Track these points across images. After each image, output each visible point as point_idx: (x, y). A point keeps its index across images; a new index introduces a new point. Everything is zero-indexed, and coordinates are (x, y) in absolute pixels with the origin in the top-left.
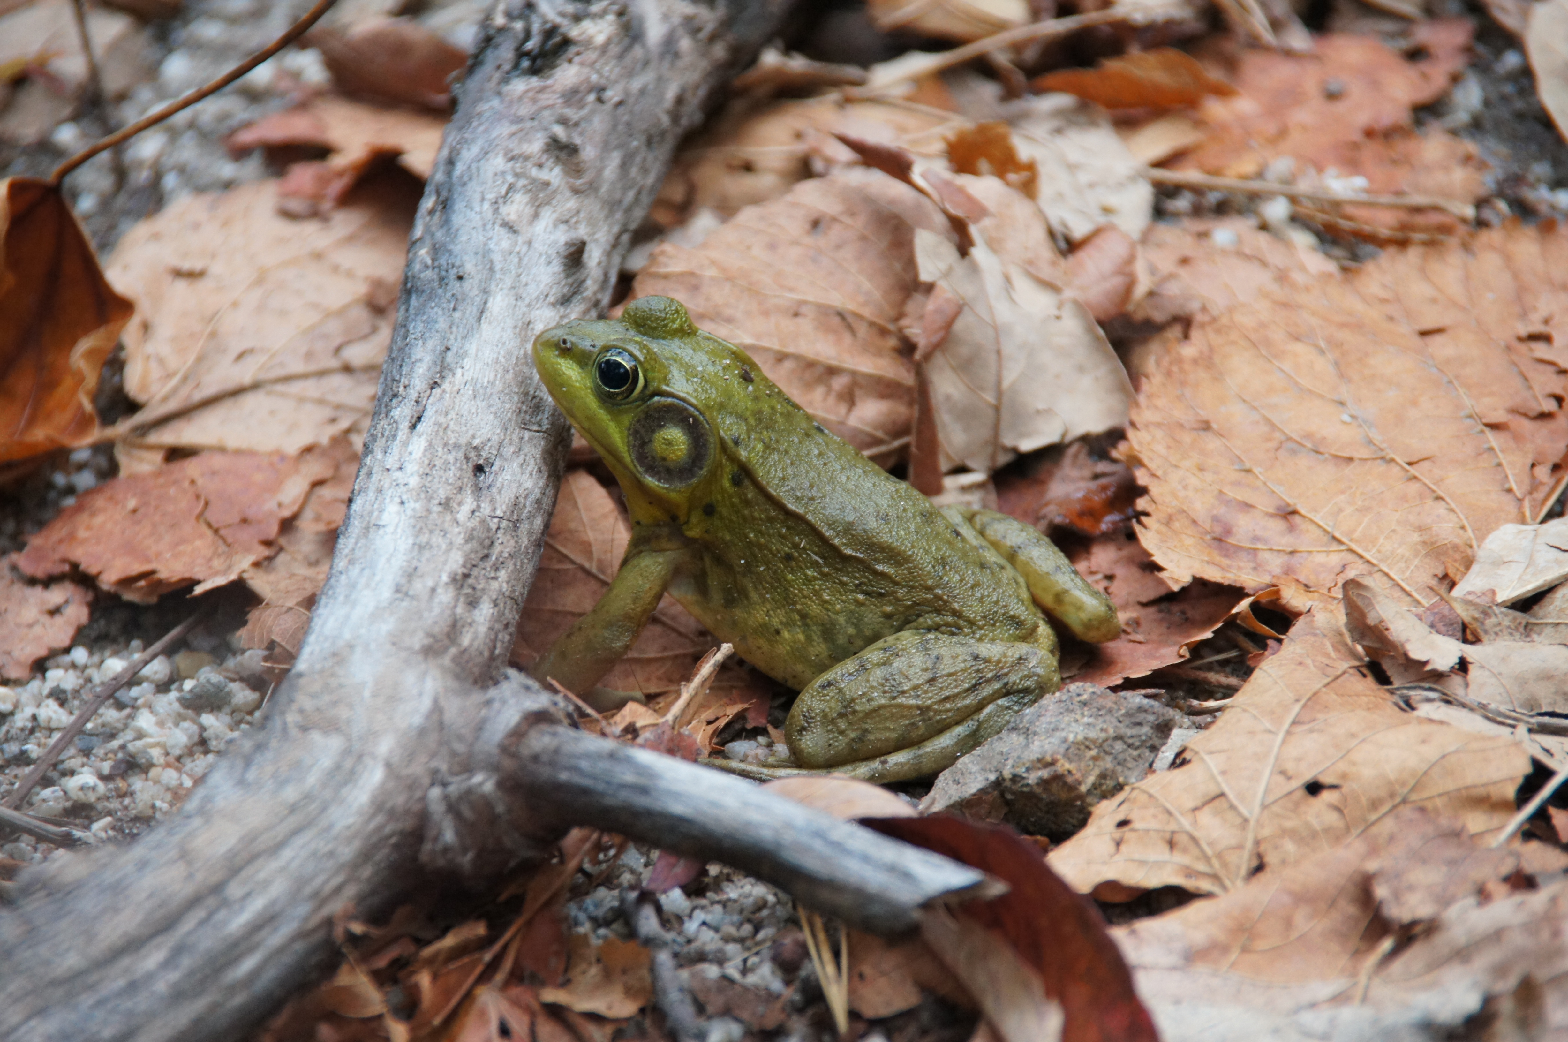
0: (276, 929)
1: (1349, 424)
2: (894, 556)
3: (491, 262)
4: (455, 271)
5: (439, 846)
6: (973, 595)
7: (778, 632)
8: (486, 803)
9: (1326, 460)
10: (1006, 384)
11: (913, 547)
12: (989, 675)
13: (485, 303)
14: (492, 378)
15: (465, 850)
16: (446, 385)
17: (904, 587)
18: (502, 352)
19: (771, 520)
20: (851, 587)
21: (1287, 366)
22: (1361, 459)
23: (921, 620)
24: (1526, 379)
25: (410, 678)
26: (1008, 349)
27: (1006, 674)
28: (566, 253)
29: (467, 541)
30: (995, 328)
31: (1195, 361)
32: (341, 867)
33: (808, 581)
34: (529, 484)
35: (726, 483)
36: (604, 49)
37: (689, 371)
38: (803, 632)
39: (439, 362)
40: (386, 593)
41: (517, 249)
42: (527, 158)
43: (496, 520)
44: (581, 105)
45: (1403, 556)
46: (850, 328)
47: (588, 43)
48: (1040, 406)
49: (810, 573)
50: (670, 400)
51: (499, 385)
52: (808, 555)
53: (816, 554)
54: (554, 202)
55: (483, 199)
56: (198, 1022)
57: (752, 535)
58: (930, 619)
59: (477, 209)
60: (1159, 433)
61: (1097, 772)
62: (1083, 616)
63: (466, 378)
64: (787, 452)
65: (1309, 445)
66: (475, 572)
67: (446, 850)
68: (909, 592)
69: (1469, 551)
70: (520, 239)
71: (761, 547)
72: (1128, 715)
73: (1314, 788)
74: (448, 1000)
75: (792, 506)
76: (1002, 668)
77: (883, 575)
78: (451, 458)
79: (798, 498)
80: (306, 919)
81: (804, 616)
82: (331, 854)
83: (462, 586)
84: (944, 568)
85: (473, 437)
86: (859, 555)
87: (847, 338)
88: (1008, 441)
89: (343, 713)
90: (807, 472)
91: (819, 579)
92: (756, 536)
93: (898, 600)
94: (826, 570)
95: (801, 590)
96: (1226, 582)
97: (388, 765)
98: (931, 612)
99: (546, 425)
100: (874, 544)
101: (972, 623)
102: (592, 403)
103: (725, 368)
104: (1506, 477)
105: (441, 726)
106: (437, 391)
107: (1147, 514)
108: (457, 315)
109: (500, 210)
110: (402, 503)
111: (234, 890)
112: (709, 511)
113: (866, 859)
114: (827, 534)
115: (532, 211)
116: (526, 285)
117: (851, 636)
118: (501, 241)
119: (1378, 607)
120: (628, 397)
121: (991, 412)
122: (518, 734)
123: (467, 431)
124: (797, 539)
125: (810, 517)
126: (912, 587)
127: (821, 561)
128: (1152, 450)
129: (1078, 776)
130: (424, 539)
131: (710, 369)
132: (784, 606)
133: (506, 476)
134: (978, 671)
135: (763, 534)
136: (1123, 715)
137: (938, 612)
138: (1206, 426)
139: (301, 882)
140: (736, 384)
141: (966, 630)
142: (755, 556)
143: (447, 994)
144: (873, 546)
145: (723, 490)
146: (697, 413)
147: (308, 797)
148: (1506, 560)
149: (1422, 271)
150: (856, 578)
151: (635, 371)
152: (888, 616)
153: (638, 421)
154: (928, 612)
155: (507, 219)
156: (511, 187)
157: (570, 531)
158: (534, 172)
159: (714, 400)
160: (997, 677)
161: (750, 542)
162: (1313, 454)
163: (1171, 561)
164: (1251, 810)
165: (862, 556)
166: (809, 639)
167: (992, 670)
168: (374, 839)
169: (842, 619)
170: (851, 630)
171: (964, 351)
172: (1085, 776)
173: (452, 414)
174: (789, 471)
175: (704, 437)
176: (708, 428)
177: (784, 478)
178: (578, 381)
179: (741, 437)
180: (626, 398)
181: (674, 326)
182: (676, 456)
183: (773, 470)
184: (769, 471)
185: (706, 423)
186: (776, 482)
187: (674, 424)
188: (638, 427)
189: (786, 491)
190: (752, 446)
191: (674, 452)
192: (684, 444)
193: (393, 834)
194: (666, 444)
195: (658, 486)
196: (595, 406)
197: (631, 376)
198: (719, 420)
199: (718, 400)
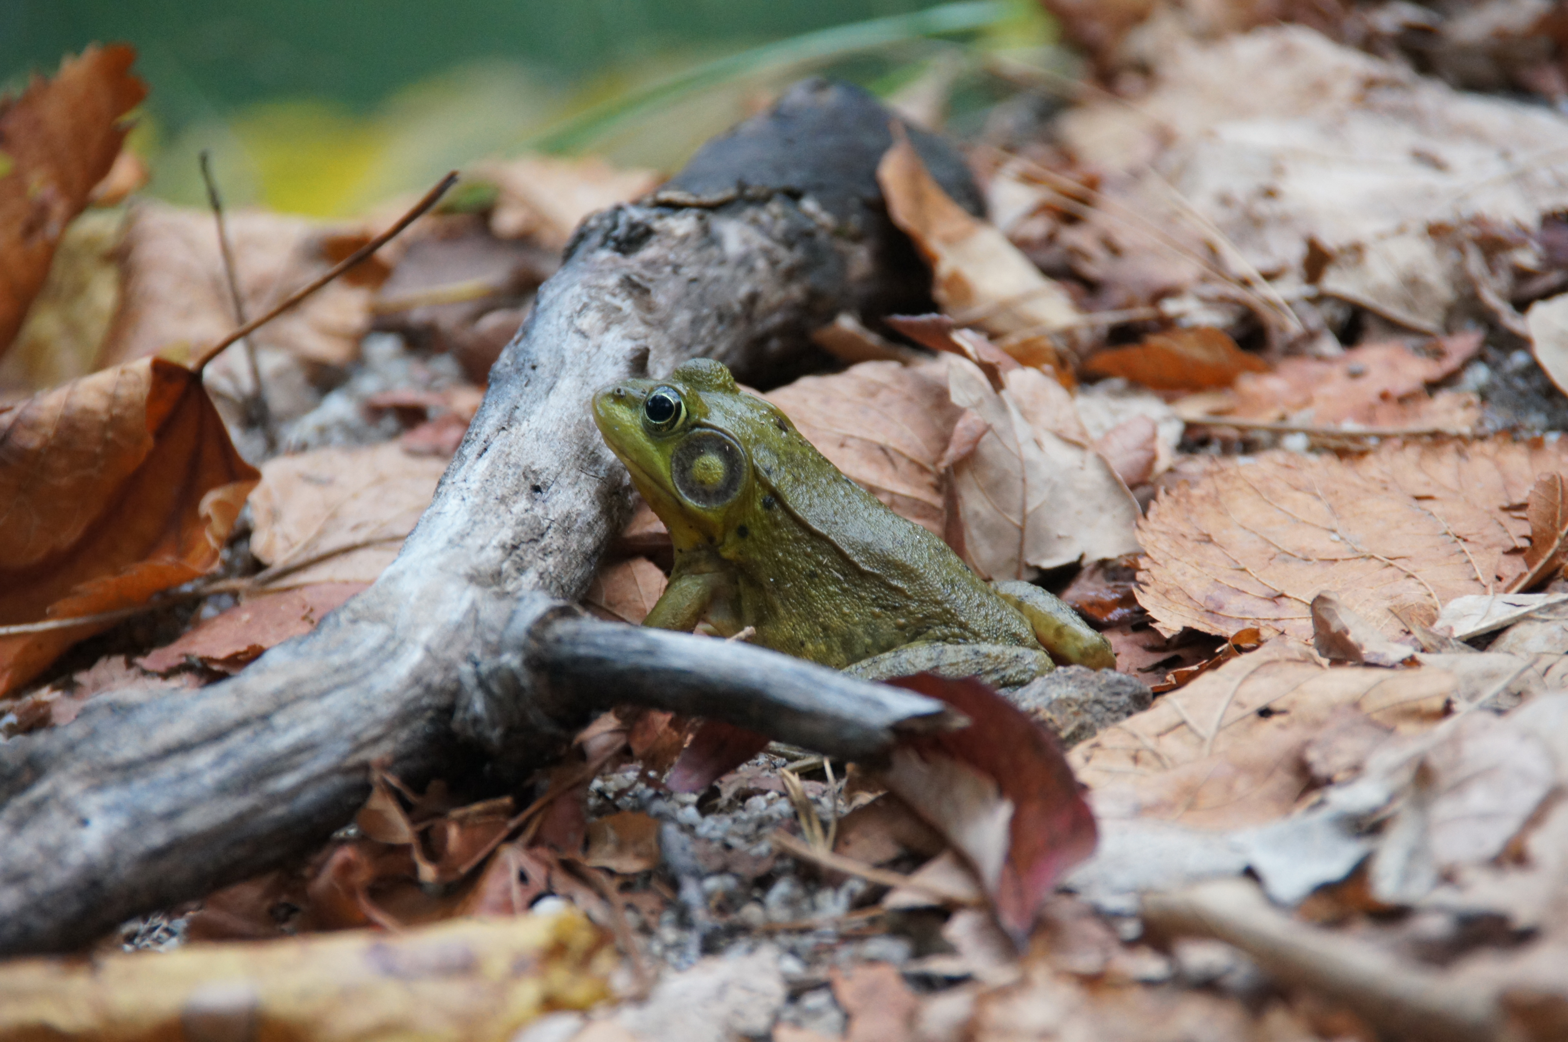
0: (316, 758)
1: (1338, 542)
2: (907, 573)
3: (563, 357)
4: (530, 363)
5: (469, 716)
6: (978, 612)
7: (802, 644)
8: (513, 676)
9: (1314, 563)
10: (1030, 508)
11: (925, 567)
12: (989, 668)
13: (555, 383)
14: (554, 429)
15: (494, 725)
16: (513, 430)
17: (916, 601)
18: (566, 414)
19: (797, 540)
20: (869, 601)
21: (1286, 507)
22: (1344, 560)
23: (931, 632)
24: (1502, 525)
25: (451, 589)
26: (1032, 480)
27: (1004, 669)
28: (632, 357)
29: (517, 524)
30: (1021, 460)
31: (1203, 499)
32: (378, 722)
33: (831, 596)
34: (582, 508)
35: (758, 507)
36: (684, 239)
37: (728, 413)
38: (825, 643)
39: (507, 415)
40: (440, 543)
41: (587, 350)
42: (601, 288)
43: (547, 521)
44: (658, 271)
45: (1374, 618)
46: (892, 462)
47: (669, 234)
48: (1061, 533)
49: (832, 588)
50: (708, 431)
51: (560, 434)
52: (830, 572)
53: (837, 571)
54: (624, 324)
55: (560, 315)
56: (240, 818)
57: (780, 555)
58: (938, 631)
59: (555, 322)
60: (1162, 537)
61: (1076, 723)
62: (1080, 644)
63: (531, 427)
64: (814, 487)
65: (1300, 555)
66: (523, 546)
67: (476, 720)
68: (919, 606)
69: (1433, 611)
70: (590, 343)
71: (788, 565)
72: (1108, 685)
73: (1265, 713)
74: (474, 853)
75: (816, 527)
76: (1000, 663)
77: (896, 589)
78: (510, 472)
79: (822, 522)
80: (345, 757)
81: (825, 628)
82: (370, 708)
83: (510, 554)
84: (953, 587)
85: (533, 463)
86: (876, 571)
87: (889, 470)
88: (1032, 560)
89: (390, 610)
90: (832, 504)
91: (841, 595)
92: (783, 555)
93: (911, 613)
94: (846, 586)
95: (823, 605)
96: (1213, 633)
97: (428, 649)
98: (941, 625)
99: (602, 474)
100: (889, 562)
101: (976, 635)
102: (641, 437)
103: (762, 417)
104: (1474, 570)
105: (477, 621)
106: (503, 433)
107: (1146, 584)
108: (528, 389)
109: (574, 322)
110: (463, 499)
111: (280, 720)
112: (743, 532)
113: (842, 692)
114: (848, 552)
115: (604, 325)
116: (593, 376)
117: (867, 646)
118: (573, 343)
119: (1340, 617)
120: (672, 427)
121: (1016, 533)
122: (543, 622)
123: (527, 459)
124: (821, 558)
125: (832, 537)
126: (923, 601)
127: (841, 578)
128: (1155, 547)
129: (1058, 723)
130: (478, 518)
131: (749, 415)
132: (808, 620)
133: (562, 497)
134: (978, 663)
135: (790, 553)
136: (1104, 685)
137: (946, 625)
138: (1208, 539)
139: (341, 724)
140: (771, 430)
141: (971, 641)
142: (783, 573)
143: (473, 846)
144: (889, 563)
145: (755, 513)
146: (733, 442)
147: (352, 665)
148: (1465, 614)
149: (1419, 466)
150: (873, 593)
151: (679, 405)
152: (901, 628)
153: (681, 450)
154: (937, 625)
155: (579, 327)
156: (585, 306)
157: (629, 602)
158: (608, 298)
159: (750, 436)
160: (995, 671)
161: (779, 560)
162: (1304, 562)
163: (1165, 616)
164: (1208, 730)
165: (878, 572)
166: (830, 649)
167: (990, 664)
168: (412, 707)
169: (860, 630)
170: (868, 640)
171: (992, 474)
172: (1065, 725)
173: (516, 447)
174: (816, 501)
175: (739, 463)
176: (743, 455)
177: (810, 505)
178: (629, 421)
179: (773, 468)
180: (670, 429)
181: (718, 382)
182: (713, 479)
183: (801, 498)
184: (797, 498)
185: (741, 451)
186: (803, 507)
187: (713, 452)
188: (680, 455)
189: (812, 515)
190: (782, 476)
191: (711, 475)
192: (720, 469)
193: (429, 707)
194: (704, 469)
195: (697, 507)
196: (643, 440)
197: (675, 409)
198: (754, 451)
199: (753, 436)
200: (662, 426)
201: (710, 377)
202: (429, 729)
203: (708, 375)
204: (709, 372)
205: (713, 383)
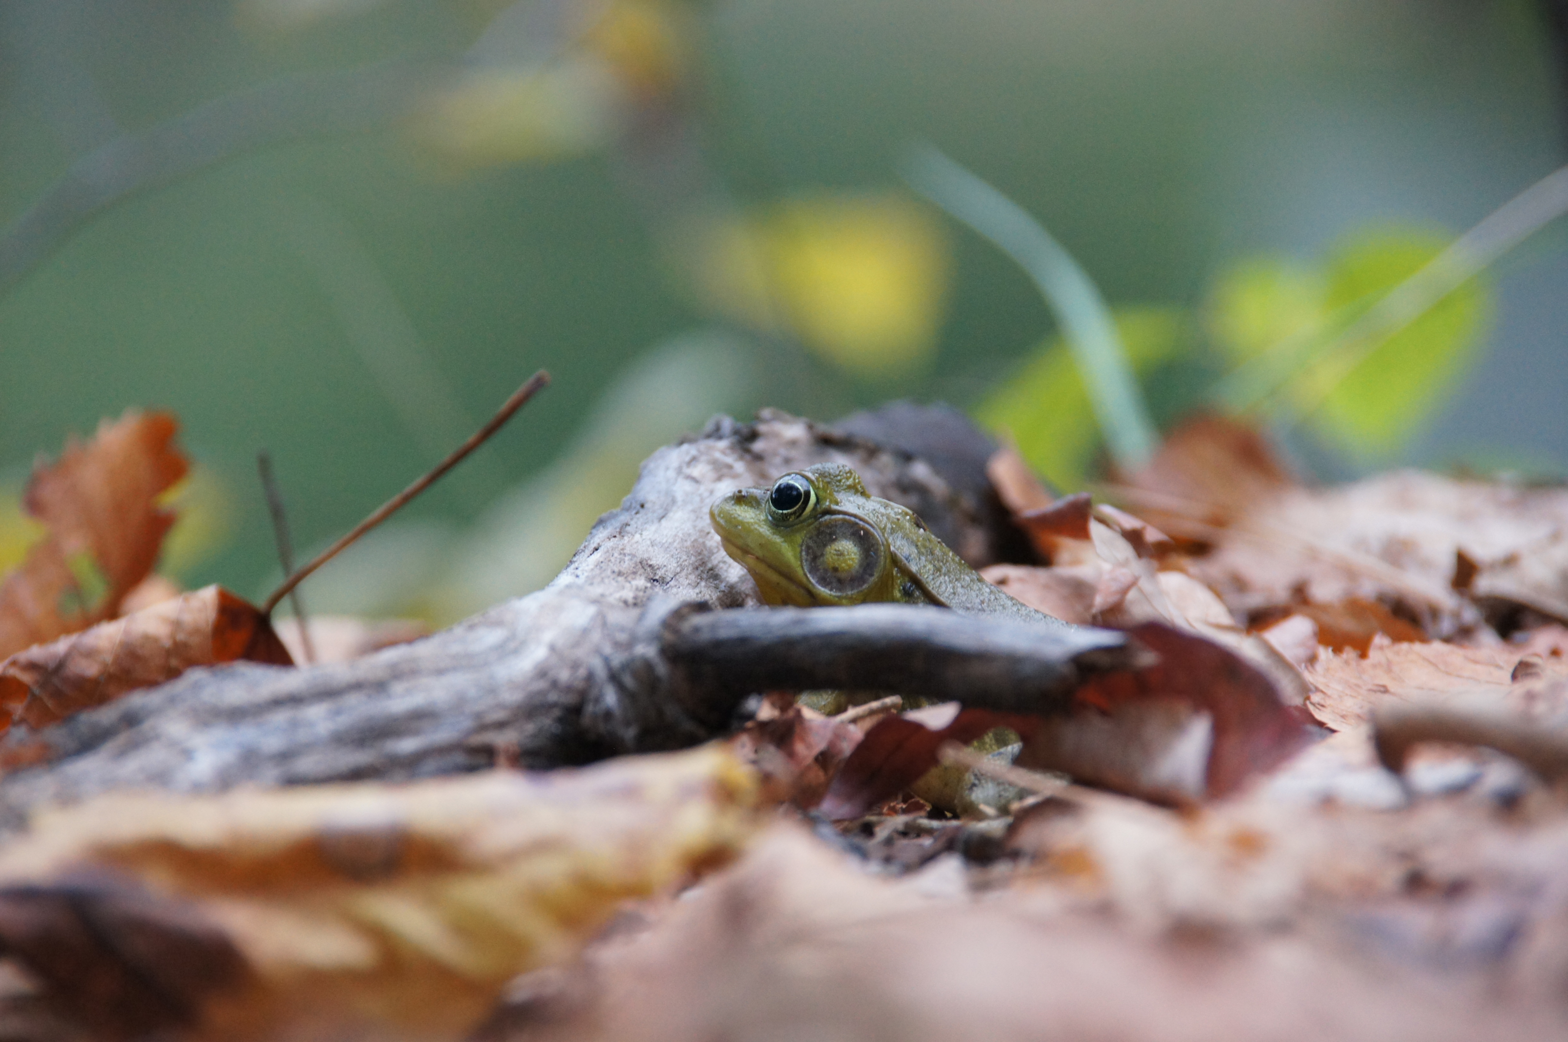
0: (436, 728)
3: (674, 496)
5: (600, 708)
8: (648, 666)
14: (670, 541)
15: (627, 724)
32: (501, 706)
35: (897, 594)
37: (860, 506)
39: (619, 529)
50: (841, 516)
51: (676, 545)
54: (734, 477)
59: (663, 474)
63: (644, 538)
67: (608, 715)
70: (703, 487)
80: (468, 734)
82: (493, 692)
85: (649, 558)
97: (553, 648)
99: (723, 588)
102: (765, 530)
103: (897, 514)
106: (615, 540)
120: (800, 515)
122: (676, 616)
123: (643, 554)
131: (882, 510)
133: (682, 591)
139: (462, 699)
140: (908, 525)
146: (867, 526)
147: (471, 655)
151: (807, 494)
153: (810, 538)
159: (886, 525)
173: (629, 547)
174: (960, 590)
175: (875, 547)
176: (879, 539)
177: (954, 593)
178: (752, 518)
179: (912, 556)
180: (798, 517)
181: (848, 483)
182: (848, 565)
183: (944, 587)
184: (939, 586)
185: (878, 537)
186: (946, 594)
187: (846, 538)
188: (811, 543)
189: (957, 603)
190: (922, 565)
191: (845, 561)
192: (855, 554)
193: (554, 705)
194: (838, 555)
195: (830, 595)
196: (768, 533)
197: (803, 496)
198: (890, 540)
199: (889, 526)
200: (791, 514)
201: (839, 478)
202: (556, 729)
203: (836, 476)
204: (837, 472)
205: (842, 483)
